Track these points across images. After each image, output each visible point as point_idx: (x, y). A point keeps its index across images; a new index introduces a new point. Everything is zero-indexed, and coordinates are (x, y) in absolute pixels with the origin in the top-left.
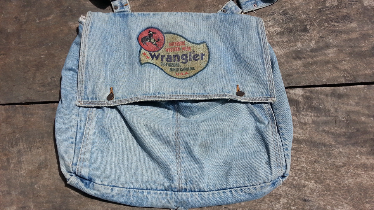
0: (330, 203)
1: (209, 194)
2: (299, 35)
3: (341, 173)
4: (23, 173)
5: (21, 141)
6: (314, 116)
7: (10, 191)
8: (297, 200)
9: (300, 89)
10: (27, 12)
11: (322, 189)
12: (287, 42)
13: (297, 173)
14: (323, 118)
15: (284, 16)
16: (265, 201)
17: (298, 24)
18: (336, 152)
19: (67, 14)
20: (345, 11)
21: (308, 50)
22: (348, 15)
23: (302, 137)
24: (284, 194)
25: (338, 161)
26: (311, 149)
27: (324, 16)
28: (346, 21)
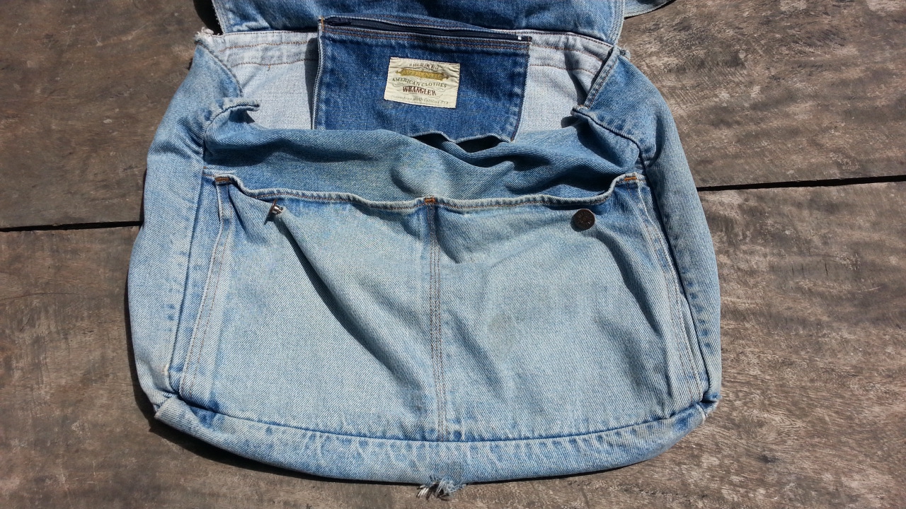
0: (830, 465)
1: (518, 446)
2: (721, 73)
3: (851, 391)
4: (44, 392)
5: (43, 315)
6: (773, 254)
7: (7, 438)
8: (743, 459)
9: (732, 192)
10: (75, 23)
11: (807, 432)
12: (693, 87)
13: (741, 391)
14: (793, 260)
15: (683, 33)
16: (663, 462)
17: (717, 49)
18: (833, 341)
19: (171, 28)
20: (826, 20)
21: (746, 105)
22: (834, 30)
23: (747, 305)
24: (709, 444)
25: (842, 361)
26: (769, 334)
27: (778, 33)
28: (830, 43)
